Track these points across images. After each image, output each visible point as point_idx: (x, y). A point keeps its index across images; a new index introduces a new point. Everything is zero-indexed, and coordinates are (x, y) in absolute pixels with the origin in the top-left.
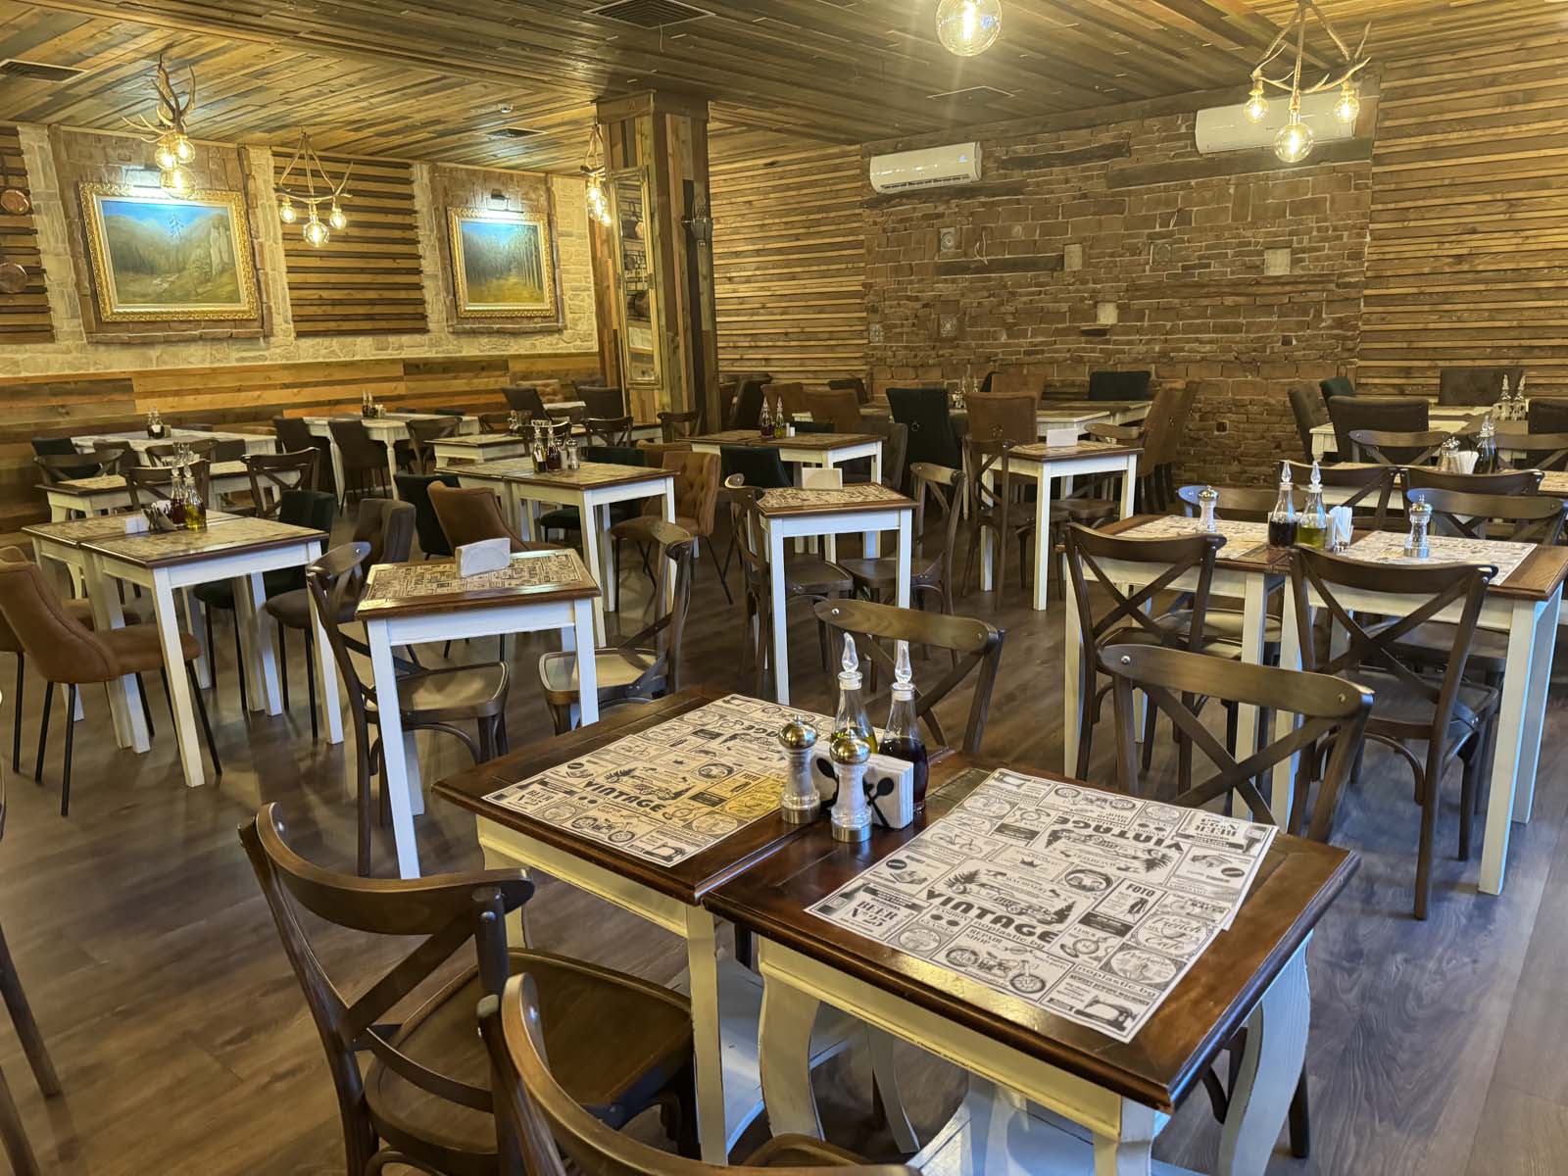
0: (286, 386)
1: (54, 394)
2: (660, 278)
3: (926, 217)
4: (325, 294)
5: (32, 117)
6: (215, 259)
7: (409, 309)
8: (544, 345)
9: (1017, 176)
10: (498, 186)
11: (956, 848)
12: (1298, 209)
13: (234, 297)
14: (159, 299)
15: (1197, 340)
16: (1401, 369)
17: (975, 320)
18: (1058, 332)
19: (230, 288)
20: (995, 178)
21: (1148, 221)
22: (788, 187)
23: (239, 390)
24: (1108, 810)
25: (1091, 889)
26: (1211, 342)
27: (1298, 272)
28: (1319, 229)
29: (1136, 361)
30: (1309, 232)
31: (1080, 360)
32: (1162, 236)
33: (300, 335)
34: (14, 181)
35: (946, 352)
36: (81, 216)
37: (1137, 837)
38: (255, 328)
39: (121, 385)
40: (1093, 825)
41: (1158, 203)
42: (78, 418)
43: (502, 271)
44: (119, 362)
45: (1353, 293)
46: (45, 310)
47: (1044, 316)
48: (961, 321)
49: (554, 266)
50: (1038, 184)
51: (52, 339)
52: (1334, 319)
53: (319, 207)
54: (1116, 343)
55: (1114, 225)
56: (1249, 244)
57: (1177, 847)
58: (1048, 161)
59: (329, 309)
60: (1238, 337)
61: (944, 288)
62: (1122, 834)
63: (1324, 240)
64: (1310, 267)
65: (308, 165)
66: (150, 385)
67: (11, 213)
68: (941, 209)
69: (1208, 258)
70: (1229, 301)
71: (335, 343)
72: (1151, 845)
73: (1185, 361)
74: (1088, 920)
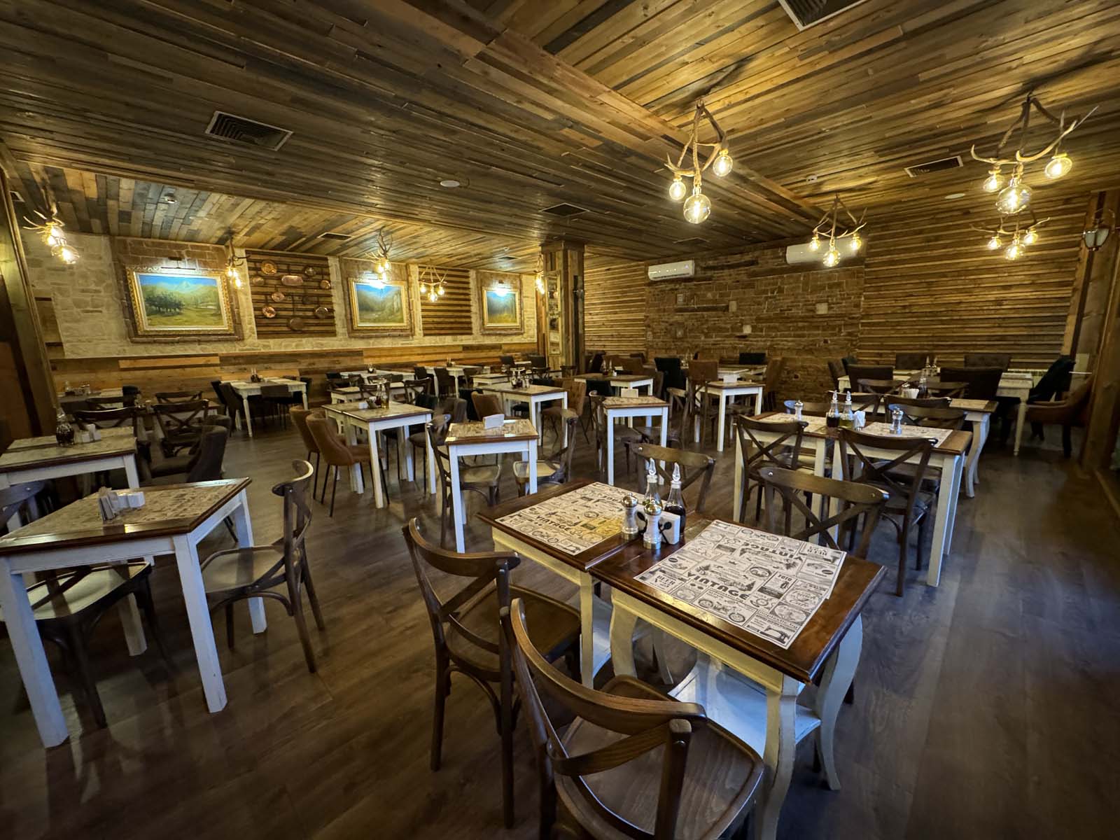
0: (418, 354)
1: (335, 356)
2: (563, 313)
3: (672, 289)
4: (435, 320)
5: (333, 254)
6: (395, 306)
7: (466, 326)
8: (516, 339)
9: (709, 273)
10: (501, 279)
11: (699, 554)
12: (831, 286)
13: (401, 321)
14: (374, 321)
15: (786, 340)
16: (878, 353)
17: (691, 331)
18: (727, 336)
19: (400, 317)
20: (700, 274)
21: (765, 292)
22: (615, 278)
23: (401, 355)
24: (766, 540)
25: (762, 576)
27: (831, 312)
28: (841, 295)
29: (759, 349)
30: (836, 296)
31: (735, 348)
32: (770, 297)
33: (425, 335)
34: (326, 277)
35: (679, 343)
36: (348, 290)
37: (781, 553)
38: (409, 332)
39: (359, 353)
40: (760, 547)
41: (769, 284)
42: (343, 365)
43: (501, 311)
44: (358, 345)
45: (855, 321)
46: (333, 325)
47: (720, 330)
48: (685, 332)
49: (521, 309)
50: (718, 277)
51: (335, 335)
52: (849, 333)
53: (435, 287)
54: (751, 341)
55: (750, 293)
56: (809, 301)
57: (800, 559)
58: (723, 268)
59: (436, 326)
60: (803, 339)
61: (677, 318)
62: (774, 552)
63: (842, 299)
64: (836, 310)
65: (431, 271)
66: (370, 353)
67: (324, 289)
68: (677, 286)
69: (791, 307)
70: (800, 324)
71: (438, 338)
72: (788, 557)
73: (782, 349)
74: (762, 590)
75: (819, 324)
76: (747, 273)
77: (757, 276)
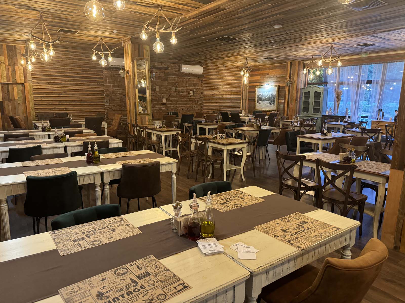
12: (194, 84)
15: (182, 106)
18: (156, 104)
21: (171, 83)
26: (184, 106)
28: (198, 88)
29: (171, 110)
31: (161, 110)
41: (173, 80)
54: (168, 106)
55: (165, 83)
60: (187, 106)
73: (180, 110)
75: (192, 99)
76: (164, 73)
77: (169, 75)
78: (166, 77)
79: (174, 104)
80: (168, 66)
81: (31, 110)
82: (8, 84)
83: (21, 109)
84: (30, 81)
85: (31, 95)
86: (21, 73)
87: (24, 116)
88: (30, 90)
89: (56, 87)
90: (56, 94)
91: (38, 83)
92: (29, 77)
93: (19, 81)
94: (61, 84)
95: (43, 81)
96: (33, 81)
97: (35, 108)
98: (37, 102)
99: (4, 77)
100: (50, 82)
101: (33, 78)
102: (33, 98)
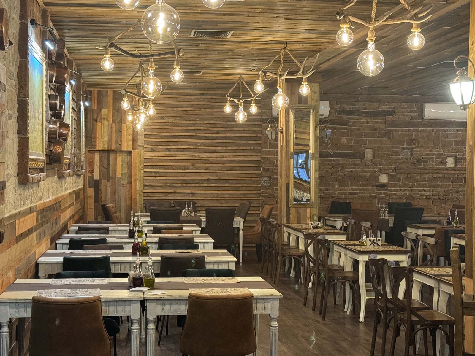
12: (457, 143)
15: (424, 190)
18: (362, 185)
20: (335, 117)
26: (430, 191)
29: (398, 198)
31: (377, 197)
32: (407, 149)
41: (405, 135)
47: (356, 178)
50: (355, 122)
56: (442, 154)
58: (359, 114)
69: (427, 159)
70: (435, 176)
73: (419, 199)
75: (451, 176)
76: (385, 123)
77: (395, 126)
78: (389, 130)
79: (405, 185)
80: (394, 108)
81: (138, 196)
82: (109, 152)
83: (123, 192)
84: (141, 146)
85: (140, 170)
86: (129, 135)
87: (128, 206)
88: (140, 162)
89: (180, 156)
90: (179, 167)
91: (153, 150)
92: (141, 140)
93: (124, 148)
94: (188, 151)
95: (160, 147)
96: (145, 147)
97: (144, 191)
98: (148, 181)
99: (105, 141)
100: (171, 147)
101: (146, 143)
102: (142, 175)
